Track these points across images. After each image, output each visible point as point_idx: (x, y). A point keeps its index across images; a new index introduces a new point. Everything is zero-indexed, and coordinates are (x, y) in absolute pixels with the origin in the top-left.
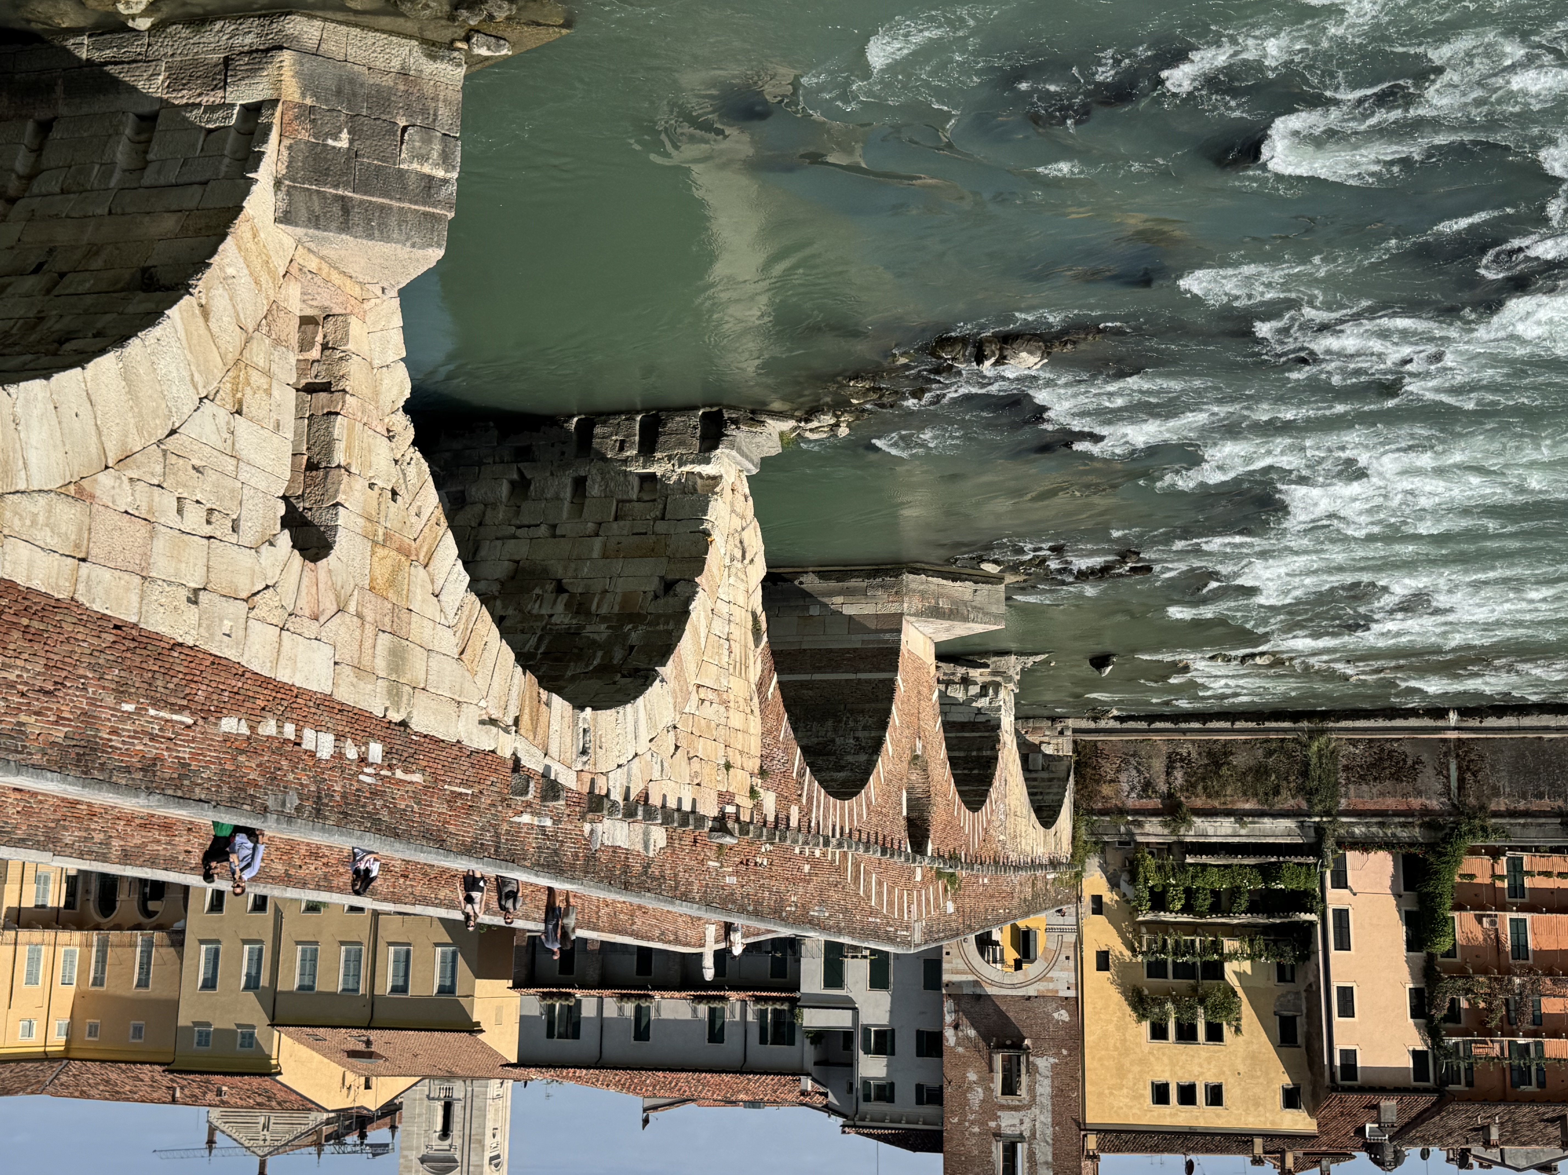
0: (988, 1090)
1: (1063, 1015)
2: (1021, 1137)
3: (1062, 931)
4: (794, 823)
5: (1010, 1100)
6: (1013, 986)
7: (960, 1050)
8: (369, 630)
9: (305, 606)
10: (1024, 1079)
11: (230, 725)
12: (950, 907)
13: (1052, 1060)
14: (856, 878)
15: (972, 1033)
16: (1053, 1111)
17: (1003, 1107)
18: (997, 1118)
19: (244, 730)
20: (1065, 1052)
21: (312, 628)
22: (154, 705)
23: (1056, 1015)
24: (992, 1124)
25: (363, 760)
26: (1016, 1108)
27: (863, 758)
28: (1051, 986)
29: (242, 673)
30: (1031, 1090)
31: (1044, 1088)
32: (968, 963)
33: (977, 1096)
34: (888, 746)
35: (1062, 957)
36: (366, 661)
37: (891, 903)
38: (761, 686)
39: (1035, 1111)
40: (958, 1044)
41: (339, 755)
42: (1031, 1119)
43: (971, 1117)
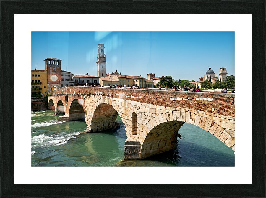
1: (49, 82)
3: (49, 90)
4: (81, 96)
6: (54, 85)
8: (128, 107)
9: (134, 108)
11: (141, 97)
12: (63, 90)
14: (74, 92)
19: (139, 97)
21: (133, 106)
22: (148, 98)
25: (128, 96)
27: (73, 103)
29: (140, 102)
34: (70, 104)
35: (49, 88)
36: (128, 104)
37: (70, 90)
38: (85, 108)
41: (130, 96)
42: (52, 73)
43: (58, 73)
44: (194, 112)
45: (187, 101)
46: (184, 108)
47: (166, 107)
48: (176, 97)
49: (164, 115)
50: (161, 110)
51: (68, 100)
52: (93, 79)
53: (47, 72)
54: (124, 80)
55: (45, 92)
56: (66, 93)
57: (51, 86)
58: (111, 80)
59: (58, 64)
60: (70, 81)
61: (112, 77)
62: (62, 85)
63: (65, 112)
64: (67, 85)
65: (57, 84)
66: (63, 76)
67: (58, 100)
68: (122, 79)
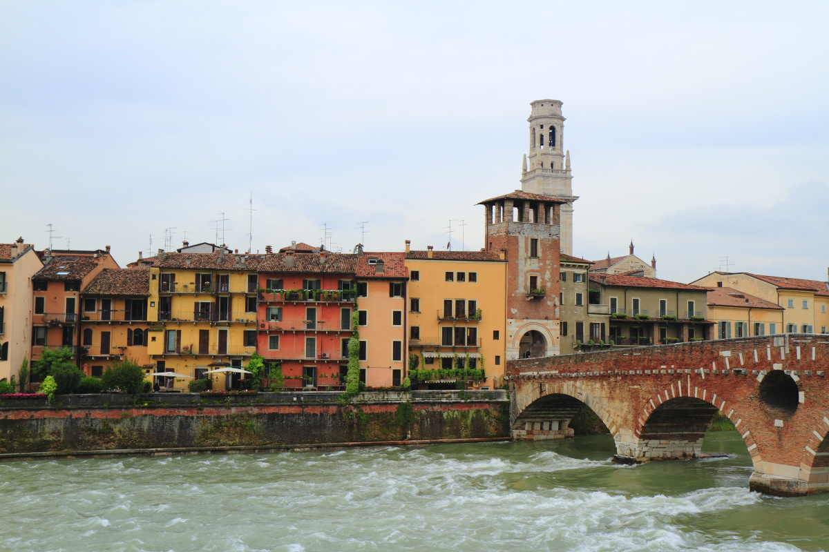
0: (543, 279)
1: (514, 311)
2: (530, 258)
5: (534, 274)
6: (533, 323)
7: (553, 296)
10: (529, 284)
13: (517, 291)
15: (549, 303)
16: (517, 269)
17: (537, 271)
18: (540, 267)
20: (513, 295)
23: (516, 311)
24: (541, 264)
26: (532, 271)
28: (518, 324)
30: (526, 279)
31: (521, 279)
32: (550, 334)
33: (548, 275)
35: (513, 337)
39: (525, 270)
40: (554, 298)
42: (526, 266)
43: (549, 267)
51: (797, 402)
52: (681, 296)
53: (506, 261)
54: (805, 302)
55: (497, 358)
56: (777, 367)
57: (521, 327)
58: (746, 304)
59: (547, 222)
60: (593, 308)
61: (732, 286)
62: (565, 324)
63: (759, 458)
64: (579, 326)
65: (546, 318)
66: (564, 280)
67: (663, 396)
68: (798, 300)
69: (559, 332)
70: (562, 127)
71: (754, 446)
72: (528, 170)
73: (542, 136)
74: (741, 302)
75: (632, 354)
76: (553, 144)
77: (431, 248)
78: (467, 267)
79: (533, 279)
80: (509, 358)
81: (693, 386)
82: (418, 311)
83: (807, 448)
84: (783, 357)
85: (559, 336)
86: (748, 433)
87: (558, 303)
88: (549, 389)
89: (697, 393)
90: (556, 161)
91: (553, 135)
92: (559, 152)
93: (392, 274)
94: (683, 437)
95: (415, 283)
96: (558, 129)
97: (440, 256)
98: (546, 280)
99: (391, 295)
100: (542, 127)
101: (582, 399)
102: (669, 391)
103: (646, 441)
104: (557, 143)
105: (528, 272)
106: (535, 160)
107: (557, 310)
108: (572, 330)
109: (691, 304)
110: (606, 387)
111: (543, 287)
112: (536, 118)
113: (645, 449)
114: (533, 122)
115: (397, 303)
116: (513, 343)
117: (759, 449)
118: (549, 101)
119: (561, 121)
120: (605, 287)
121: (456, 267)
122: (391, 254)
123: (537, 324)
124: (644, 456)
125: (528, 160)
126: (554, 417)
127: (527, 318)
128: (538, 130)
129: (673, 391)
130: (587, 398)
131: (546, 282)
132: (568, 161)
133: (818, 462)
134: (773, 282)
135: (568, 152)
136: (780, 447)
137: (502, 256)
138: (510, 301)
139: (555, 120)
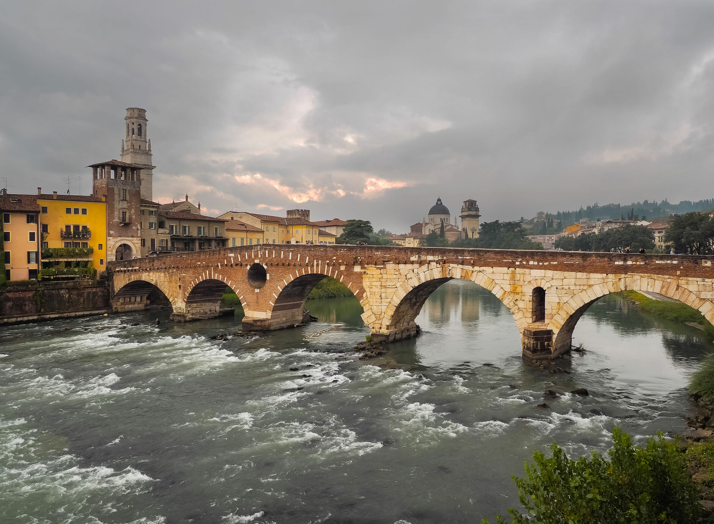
0: (130, 213)
1: (112, 232)
2: (122, 200)
3: (111, 255)
4: (343, 266)
5: (124, 210)
6: (124, 240)
7: (137, 223)
9: (539, 281)
10: (121, 216)
11: (555, 263)
13: (114, 221)
14: (303, 257)
15: (134, 228)
16: (114, 207)
17: (126, 209)
19: (552, 263)
20: (111, 222)
21: (537, 278)
22: (571, 263)
24: (129, 205)
25: (521, 262)
26: (123, 208)
28: (114, 240)
29: (553, 270)
30: (119, 213)
31: (116, 213)
32: (135, 246)
33: (133, 211)
34: (281, 288)
35: (111, 248)
37: (278, 253)
38: (363, 292)
39: (119, 208)
40: (137, 225)
41: (528, 262)
42: (120, 205)
43: (134, 206)
44: (653, 278)
45: (643, 265)
46: (638, 274)
47: (607, 274)
48: (625, 260)
49: (603, 286)
50: (598, 279)
51: (266, 280)
52: (211, 224)
53: (106, 202)
54: (274, 228)
55: (102, 261)
56: (257, 261)
57: (117, 242)
58: (245, 229)
59: (133, 179)
60: (161, 231)
61: (238, 219)
62: (144, 240)
63: (247, 309)
64: (153, 241)
65: (132, 237)
66: (143, 214)
67: (198, 279)
68: (271, 227)
69: (140, 245)
70: (146, 125)
71: (245, 303)
72: (125, 149)
73: (133, 129)
74: (243, 228)
75: (181, 257)
76: (140, 134)
77: (56, 193)
78: (80, 206)
79: (124, 213)
80: (108, 260)
81: (215, 272)
82: (47, 232)
83: (270, 302)
84: (260, 256)
85: (140, 247)
86: (242, 296)
87: (139, 228)
88: (134, 278)
89: (216, 277)
90: (142, 144)
91: (140, 130)
92: (144, 139)
93: (28, 208)
94: (210, 301)
95: (45, 215)
96: (143, 125)
97: (62, 198)
98: (132, 214)
99: (28, 222)
100: (133, 124)
101: (153, 283)
102: (202, 276)
103: (190, 304)
104: (143, 134)
105: (120, 209)
106: (129, 143)
107: (139, 231)
108: (148, 244)
109: (216, 229)
110: (167, 275)
111: (130, 218)
112: (130, 118)
113: (189, 309)
114: (128, 120)
115: (33, 227)
116: (112, 251)
117: (247, 305)
118: (138, 109)
119: (145, 121)
120: (169, 219)
121: (73, 205)
122: (28, 196)
123: (127, 240)
124: (188, 312)
125: (125, 143)
126: (137, 294)
127: (120, 237)
128: (131, 125)
129: (204, 276)
130: (156, 282)
131: (132, 215)
132: (150, 145)
133: (275, 309)
134: (259, 217)
135: (149, 140)
136: (257, 302)
137: (104, 199)
138: (109, 226)
139: (142, 121)
